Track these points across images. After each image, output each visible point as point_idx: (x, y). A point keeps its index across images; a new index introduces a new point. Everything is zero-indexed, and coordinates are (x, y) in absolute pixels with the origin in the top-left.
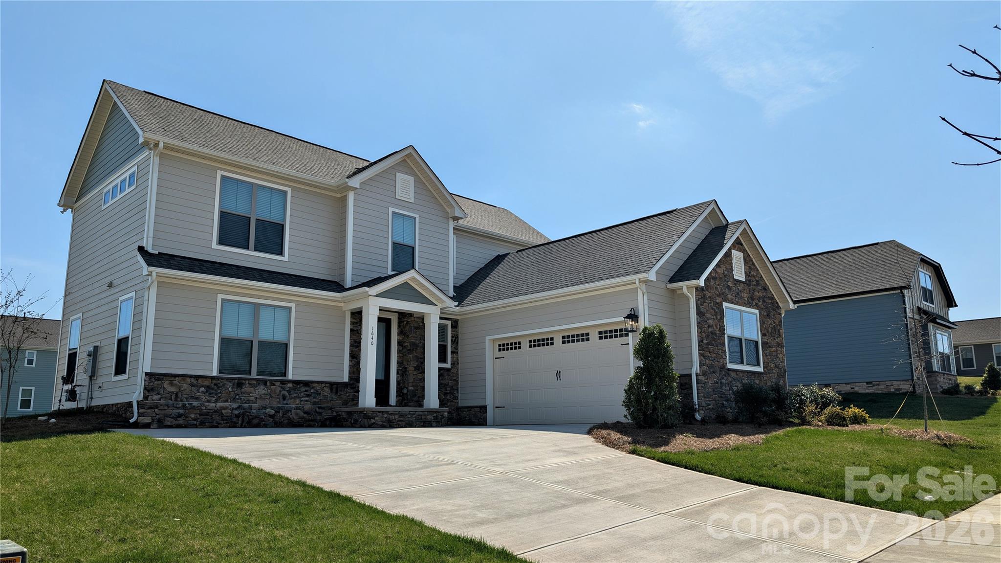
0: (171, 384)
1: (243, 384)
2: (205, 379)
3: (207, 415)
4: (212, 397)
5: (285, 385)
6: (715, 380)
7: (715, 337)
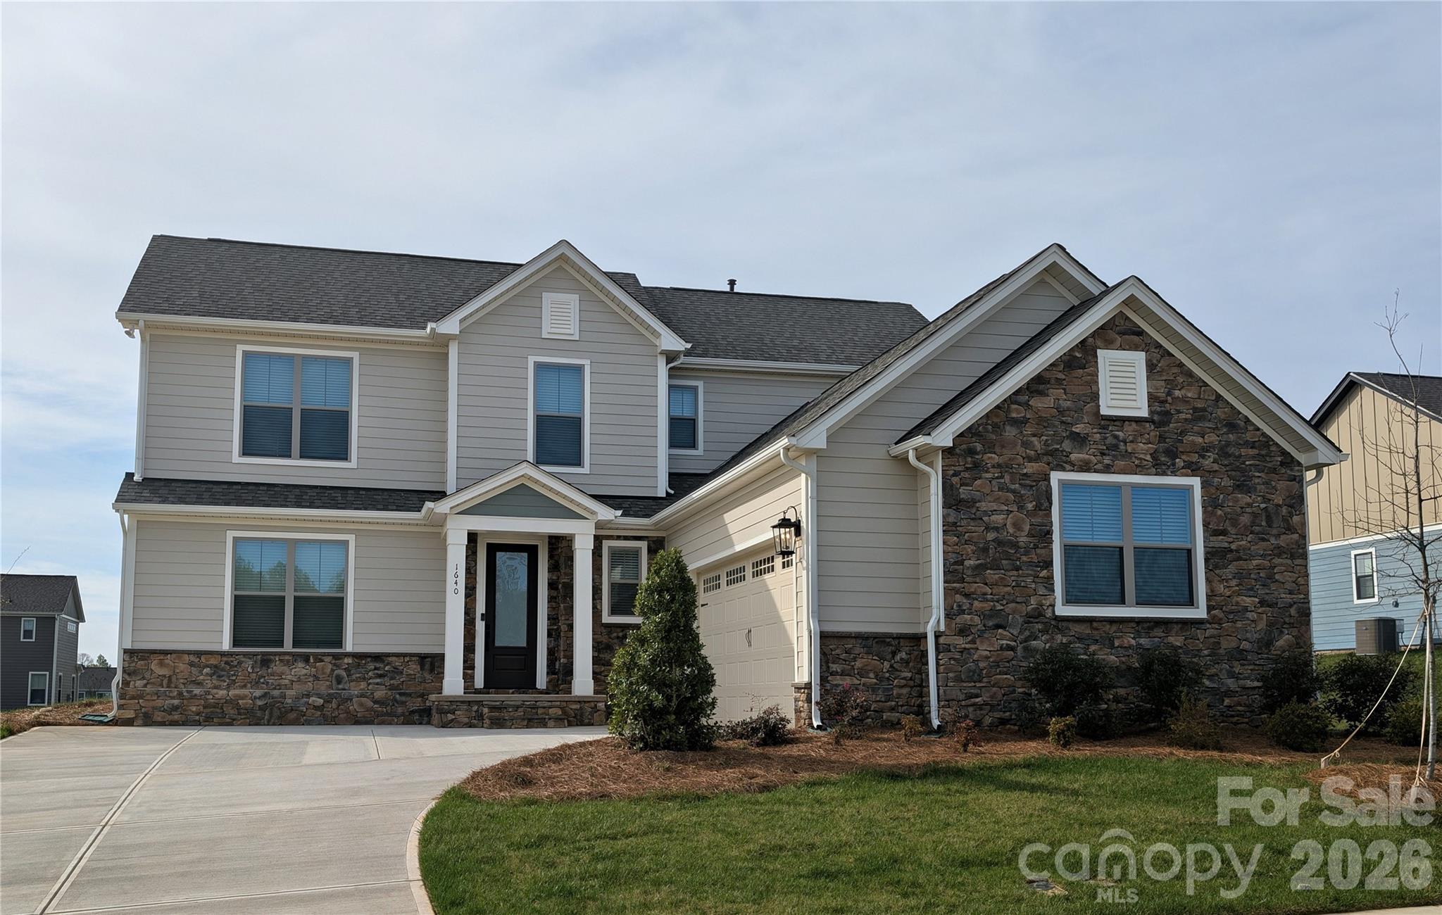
0: (161, 664)
1: (270, 661)
2: (210, 656)
3: (215, 707)
4: (221, 681)
5: (340, 661)
6: (1005, 642)
7: (1010, 551)
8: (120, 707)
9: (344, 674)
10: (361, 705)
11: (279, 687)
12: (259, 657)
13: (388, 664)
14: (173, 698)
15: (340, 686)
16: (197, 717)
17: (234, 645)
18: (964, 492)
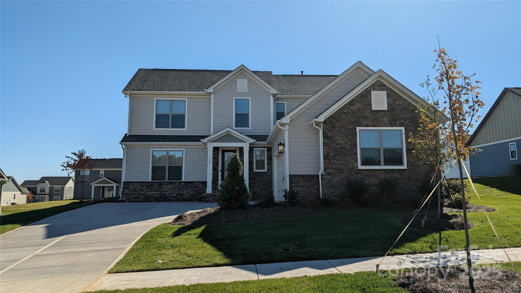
0: (133, 185)
1: (162, 184)
2: (146, 183)
3: (147, 197)
4: (149, 190)
5: (181, 184)
6: (342, 177)
7: (344, 150)
8: (122, 197)
9: (182, 187)
10: (187, 196)
11: (164, 191)
12: (159, 183)
13: (194, 184)
14: (136, 195)
15: (181, 191)
16: (142, 200)
17: (152, 180)
18: (329, 134)
